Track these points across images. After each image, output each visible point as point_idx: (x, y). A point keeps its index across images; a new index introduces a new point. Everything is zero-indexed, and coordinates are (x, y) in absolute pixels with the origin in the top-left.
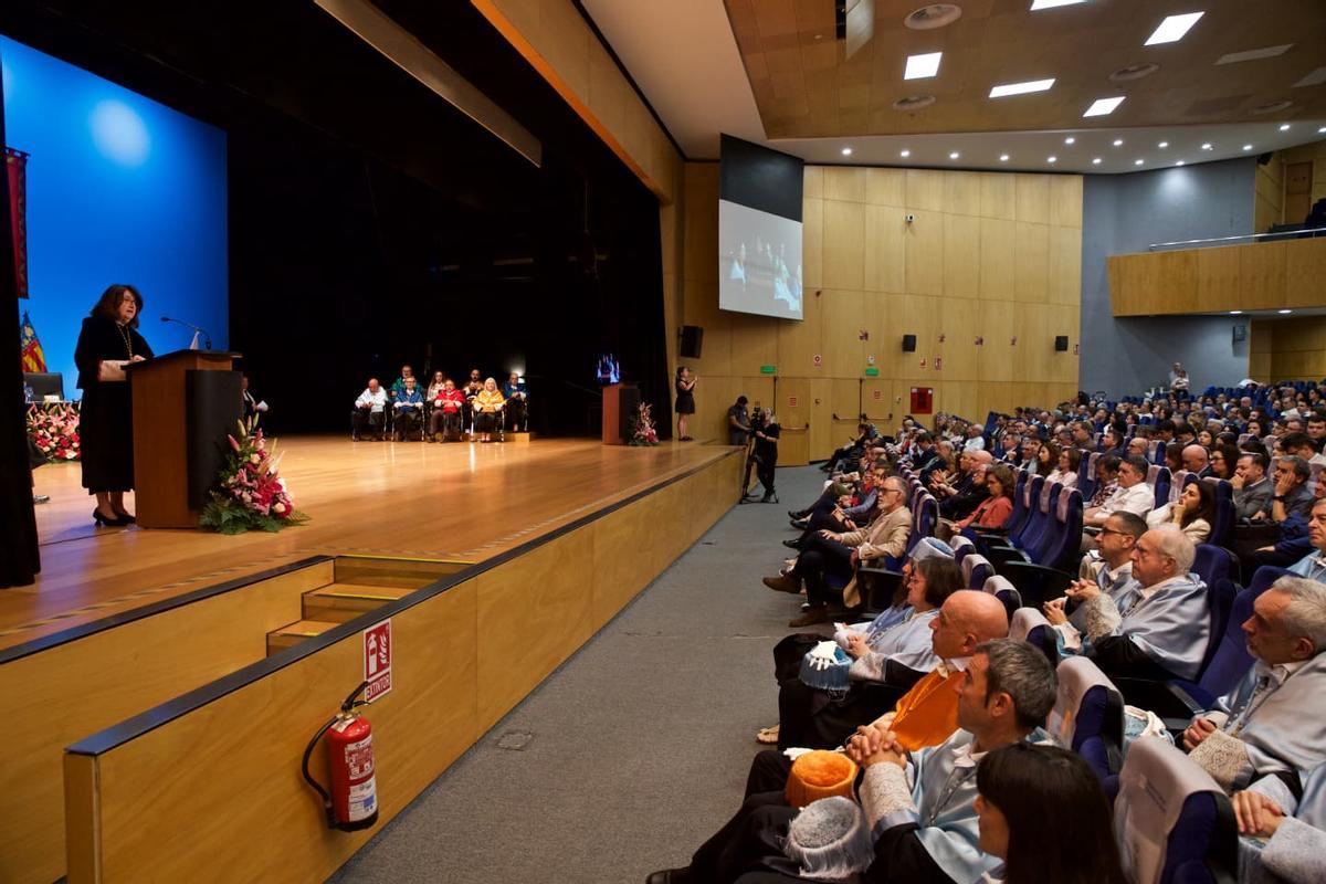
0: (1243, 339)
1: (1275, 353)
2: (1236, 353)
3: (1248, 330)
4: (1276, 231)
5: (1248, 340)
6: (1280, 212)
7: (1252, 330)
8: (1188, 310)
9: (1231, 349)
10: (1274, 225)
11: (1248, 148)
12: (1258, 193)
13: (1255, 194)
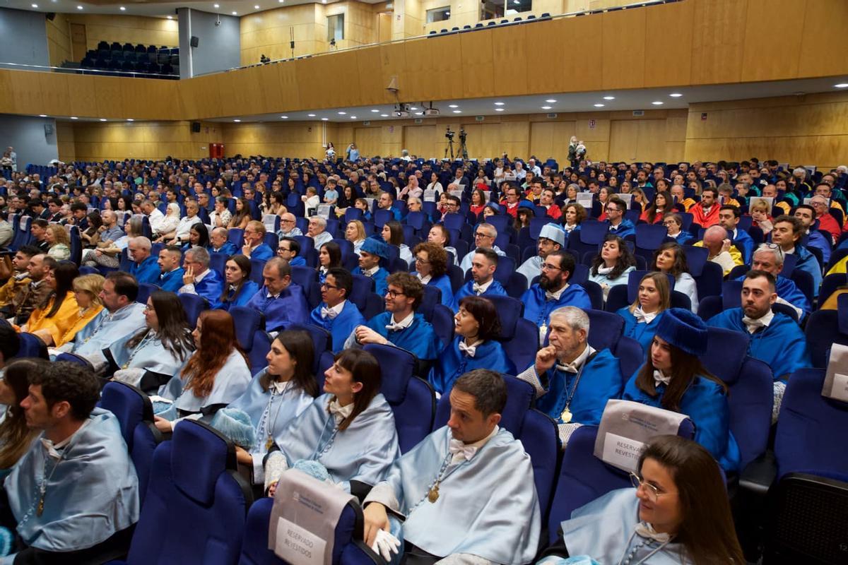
0: (51, 133)
1: (77, 143)
2: (49, 142)
3: (54, 127)
4: (67, 65)
5: (55, 135)
6: (70, 53)
7: (57, 127)
8: (8, 111)
9: (45, 139)
10: (66, 61)
11: (35, 6)
12: (49, 38)
13: (47, 39)
